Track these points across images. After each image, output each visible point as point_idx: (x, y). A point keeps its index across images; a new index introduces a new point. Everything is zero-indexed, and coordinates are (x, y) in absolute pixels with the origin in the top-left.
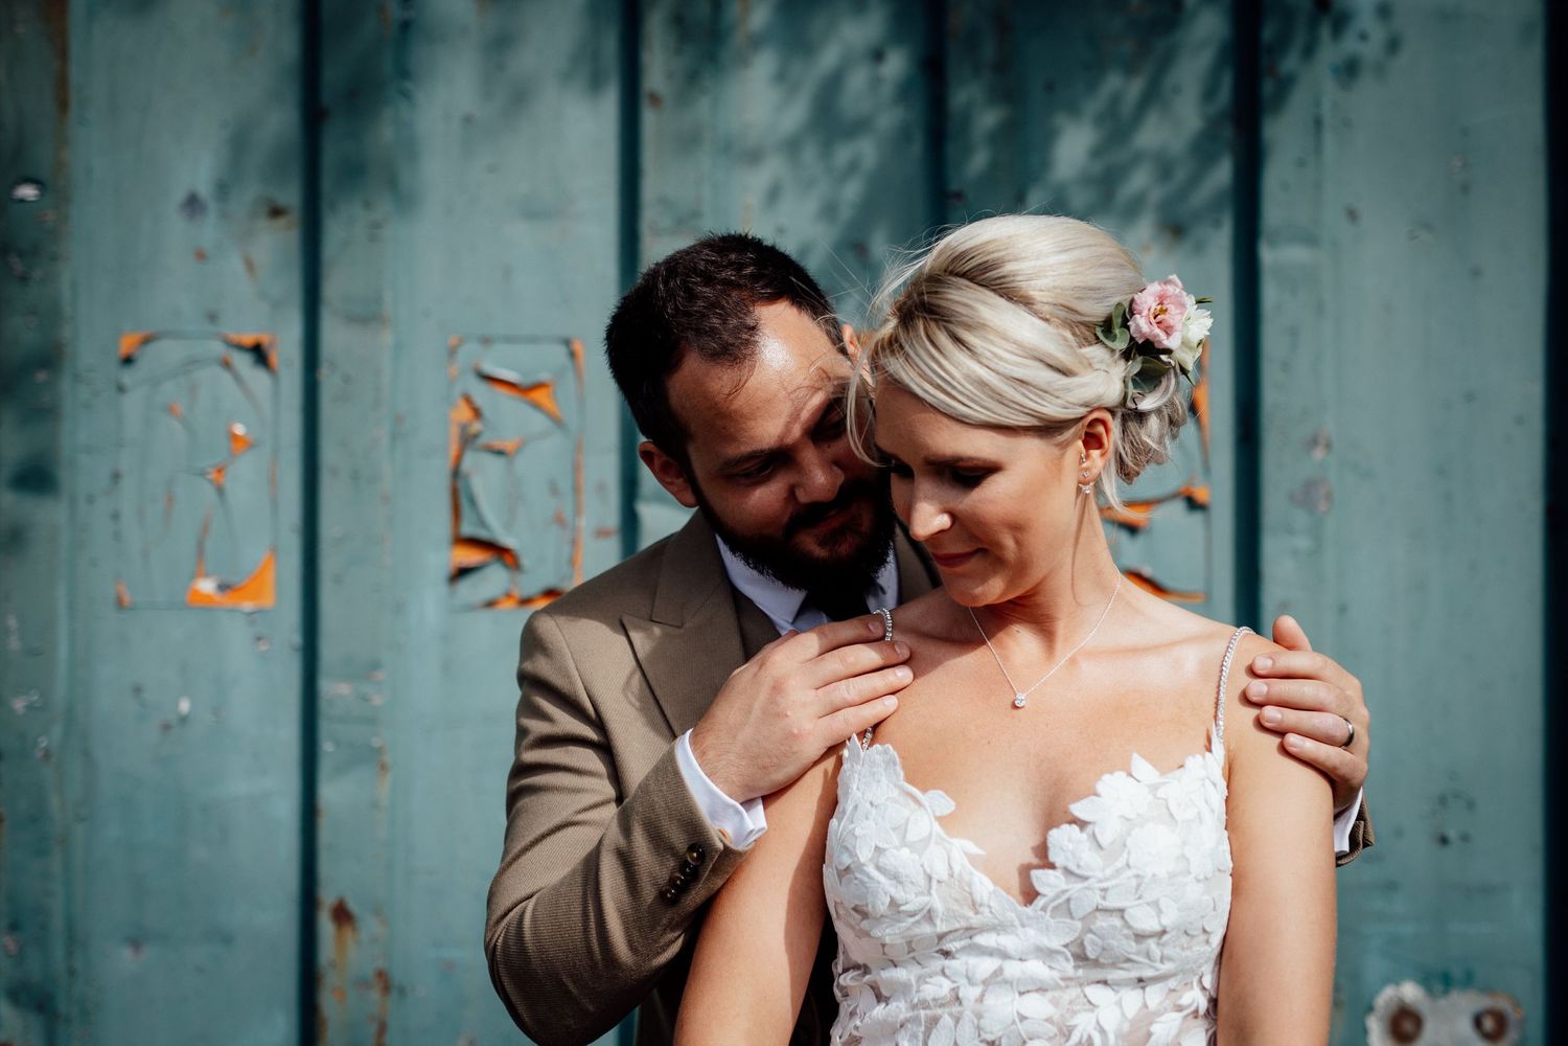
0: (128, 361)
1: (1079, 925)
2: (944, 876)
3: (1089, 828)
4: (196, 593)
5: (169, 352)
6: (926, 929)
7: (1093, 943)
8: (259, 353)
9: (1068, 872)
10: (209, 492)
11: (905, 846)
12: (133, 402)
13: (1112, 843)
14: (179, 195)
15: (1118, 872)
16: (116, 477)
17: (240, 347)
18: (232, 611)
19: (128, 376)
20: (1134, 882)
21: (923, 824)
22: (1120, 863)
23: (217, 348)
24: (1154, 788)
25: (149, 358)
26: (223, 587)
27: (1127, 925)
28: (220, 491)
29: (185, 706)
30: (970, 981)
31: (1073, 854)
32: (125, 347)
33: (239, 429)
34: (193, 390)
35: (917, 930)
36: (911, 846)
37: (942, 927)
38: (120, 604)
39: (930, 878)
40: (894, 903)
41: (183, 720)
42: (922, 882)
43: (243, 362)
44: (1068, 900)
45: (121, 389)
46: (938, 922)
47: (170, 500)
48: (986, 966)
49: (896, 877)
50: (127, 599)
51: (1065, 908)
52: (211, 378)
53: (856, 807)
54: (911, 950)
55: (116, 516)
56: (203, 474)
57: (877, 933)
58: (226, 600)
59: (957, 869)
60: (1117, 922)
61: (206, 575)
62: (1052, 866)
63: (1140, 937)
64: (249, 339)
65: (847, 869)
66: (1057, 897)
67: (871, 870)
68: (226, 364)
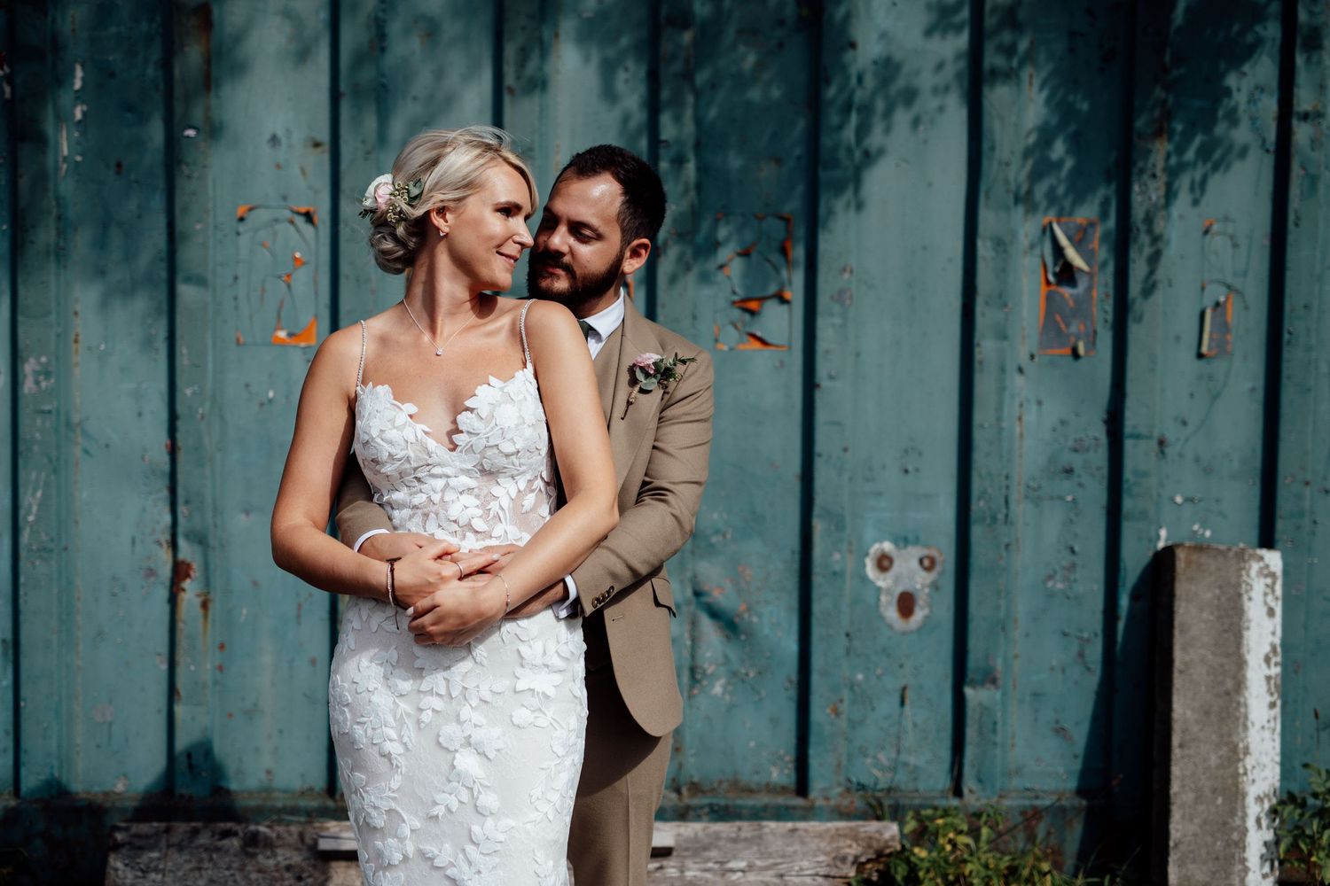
0: (242, 219)
1: (478, 456)
2: (414, 441)
3: (475, 411)
4: (277, 337)
5: (262, 216)
6: (407, 466)
7: (487, 463)
8: (309, 217)
9: (469, 432)
10: (283, 287)
11: (394, 428)
12: (244, 241)
13: (487, 416)
14: (267, 136)
15: (492, 429)
16: (236, 278)
17: (299, 213)
18: (295, 346)
19: (242, 227)
20: (500, 432)
21: (402, 418)
22: (493, 424)
23: (287, 214)
24: (502, 389)
25: (253, 218)
26: (291, 335)
27: (501, 452)
28: (289, 286)
29: (271, 394)
30: (434, 491)
31: (470, 424)
32: (240, 212)
33: (298, 255)
34: (275, 234)
35: (403, 467)
36: (398, 428)
37: (414, 465)
38: (238, 342)
39: (407, 442)
40: (390, 455)
41: (270, 401)
42: (404, 444)
43: (300, 221)
44: (472, 446)
45: (238, 234)
46: (412, 462)
47: (263, 291)
48: (440, 483)
49: (391, 443)
50: (242, 340)
51: (471, 449)
52: (283, 227)
53: (369, 414)
54: (401, 478)
55: (236, 298)
56: (280, 277)
57: (383, 470)
58: (292, 342)
59: (419, 438)
60: (496, 451)
61: (282, 329)
62: (462, 432)
63: (507, 456)
64: (303, 209)
65: (367, 442)
66: (467, 445)
67: (379, 440)
68: (292, 222)
